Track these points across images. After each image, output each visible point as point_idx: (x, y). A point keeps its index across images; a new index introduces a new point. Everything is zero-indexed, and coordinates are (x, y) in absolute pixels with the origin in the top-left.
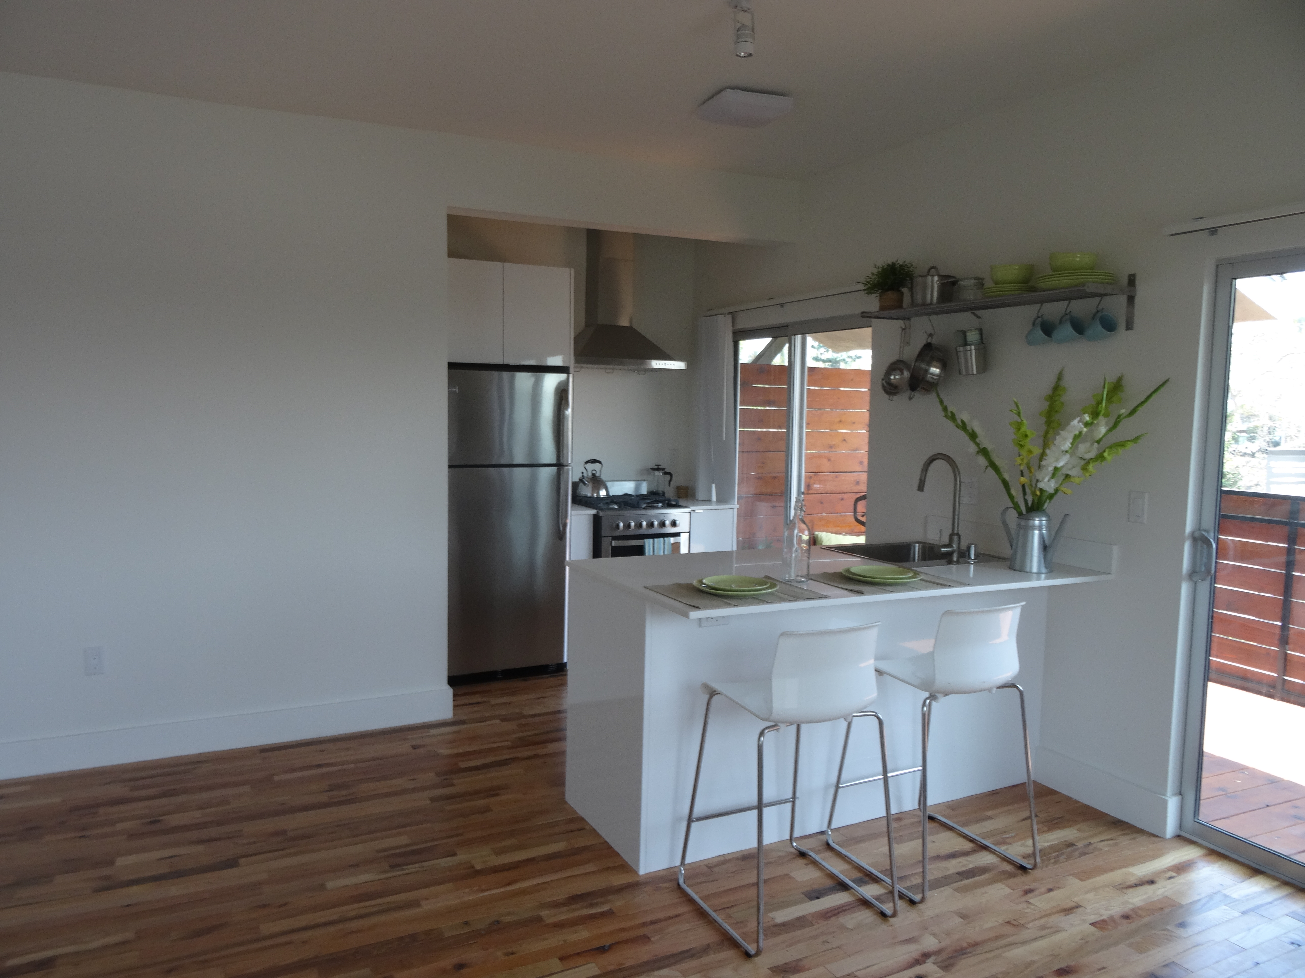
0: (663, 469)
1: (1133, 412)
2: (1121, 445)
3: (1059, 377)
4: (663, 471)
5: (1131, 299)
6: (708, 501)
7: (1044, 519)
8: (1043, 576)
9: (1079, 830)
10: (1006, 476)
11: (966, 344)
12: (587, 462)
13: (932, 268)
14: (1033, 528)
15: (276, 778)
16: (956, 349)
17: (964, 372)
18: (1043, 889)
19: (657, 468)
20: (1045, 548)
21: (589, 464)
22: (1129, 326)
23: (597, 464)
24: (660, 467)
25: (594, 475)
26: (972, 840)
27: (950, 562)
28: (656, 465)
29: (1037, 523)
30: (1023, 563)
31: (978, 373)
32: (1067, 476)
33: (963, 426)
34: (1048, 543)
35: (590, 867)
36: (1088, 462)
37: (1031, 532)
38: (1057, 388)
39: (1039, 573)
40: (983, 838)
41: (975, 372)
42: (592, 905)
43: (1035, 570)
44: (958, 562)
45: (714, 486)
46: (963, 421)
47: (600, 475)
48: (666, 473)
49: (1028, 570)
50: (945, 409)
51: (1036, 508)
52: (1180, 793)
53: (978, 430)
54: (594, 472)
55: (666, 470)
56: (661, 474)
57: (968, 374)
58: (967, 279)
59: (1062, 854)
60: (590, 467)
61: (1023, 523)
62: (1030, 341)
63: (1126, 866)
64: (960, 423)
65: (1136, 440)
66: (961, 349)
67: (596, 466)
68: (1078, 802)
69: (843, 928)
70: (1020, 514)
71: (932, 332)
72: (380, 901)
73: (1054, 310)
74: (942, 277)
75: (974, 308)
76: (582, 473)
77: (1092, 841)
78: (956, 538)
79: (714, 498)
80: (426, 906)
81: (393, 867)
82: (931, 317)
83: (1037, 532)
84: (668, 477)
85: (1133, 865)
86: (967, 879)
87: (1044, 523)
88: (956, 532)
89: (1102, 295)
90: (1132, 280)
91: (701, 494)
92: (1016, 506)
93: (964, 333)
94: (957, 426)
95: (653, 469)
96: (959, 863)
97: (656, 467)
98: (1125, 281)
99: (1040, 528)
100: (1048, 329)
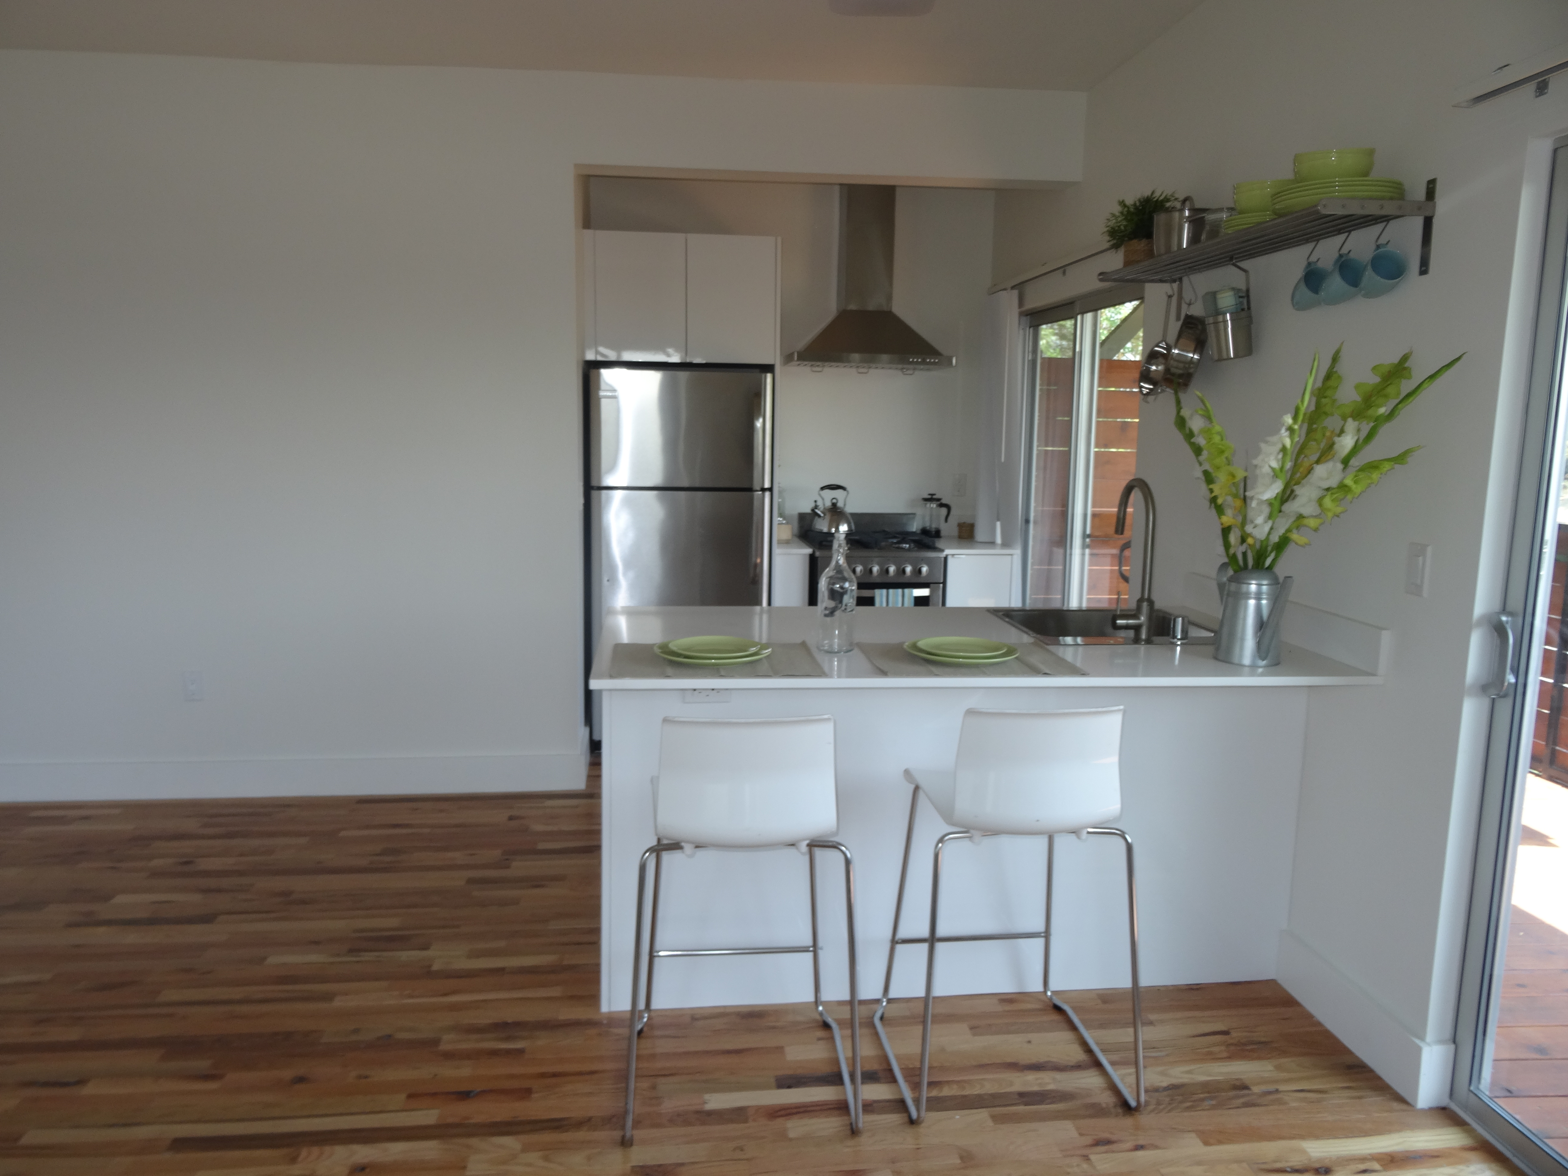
0: (939, 500)
1: (1396, 409)
2: (1372, 466)
3: (1335, 359)
4: (939, 503)
5: (1428, 223)
6: (992, 544)
7: (1265, 582)
8: (1258, 670)
9: (1278, 1068)
11: (1218, 312)
12: (823, 488)
13: (1183, 197)
14: (1247, 596)
15: (343, 834)
17: (1215, 355)
18: (1129, 1145)
19: (931, 499)
21: (827, 491)
22: (1424, 268)
23: (840, 491)
24: (934, 497)
25: (834, 505)
26: (1089, 1051)
27: (1137, 640)
28: (929, 494)
29: (1253, 587)
30: (1229, 650)
32: (1299, 516)
33: (1190, 438)
35: (555, 992)
36: (1326, 494)
37: (1243, 602)
38: (1330, 376)
39: (1252, 665)
40: (1103, 1051)
41: (1233, 355)
42: (508, 1039)
43: (1247, 660)
44: (1148, 641)
45: (998, 524)
46: (1190, 430)
47: (845, 505)
48: (942, 505)
49: (1236, 661)
50: (1179, 413)
51: (1256, 564)
52: (1453, 1040)
54: (834, 501)
55: (944, 501)
56: (935, 506)
57: (1220, 361)
58: (1218, 210)
59: (1211, 1098)
60: (829, 495)
61: (1234, 585)
62: (1296, 302)
63: (1302, 1137)
64: (1187, 431)
65: (1400, 459)
66: (1211, 320)
67: (838, 494)
68: (1319, 1024)
69: (783, 1136)
70: (1234, 574)
72: (298, 987)
73: (1327, 251)
75: (1232, 257)
76: (816, 501)
77: (1282, 1088)
78: (1145, 604)
79: (999, 540)
80: (338, 1003)
81: (352, 951)
83: (1252, 602)
84: (944, 511)
85: (1317, 1137)
86: (1026, 1105)
87: (1265, 588)
88: (1146, 596)
89: (1386, 219)
90: (1431, 190)
91: (980, 534)
92: (1232, 561)
93: (1217, 297)
94: (1184, 436)
95: (926, 500)
96: (1037, 1079)
97: (930, 497)
98: (1419, 192)
99: (1258, 598)
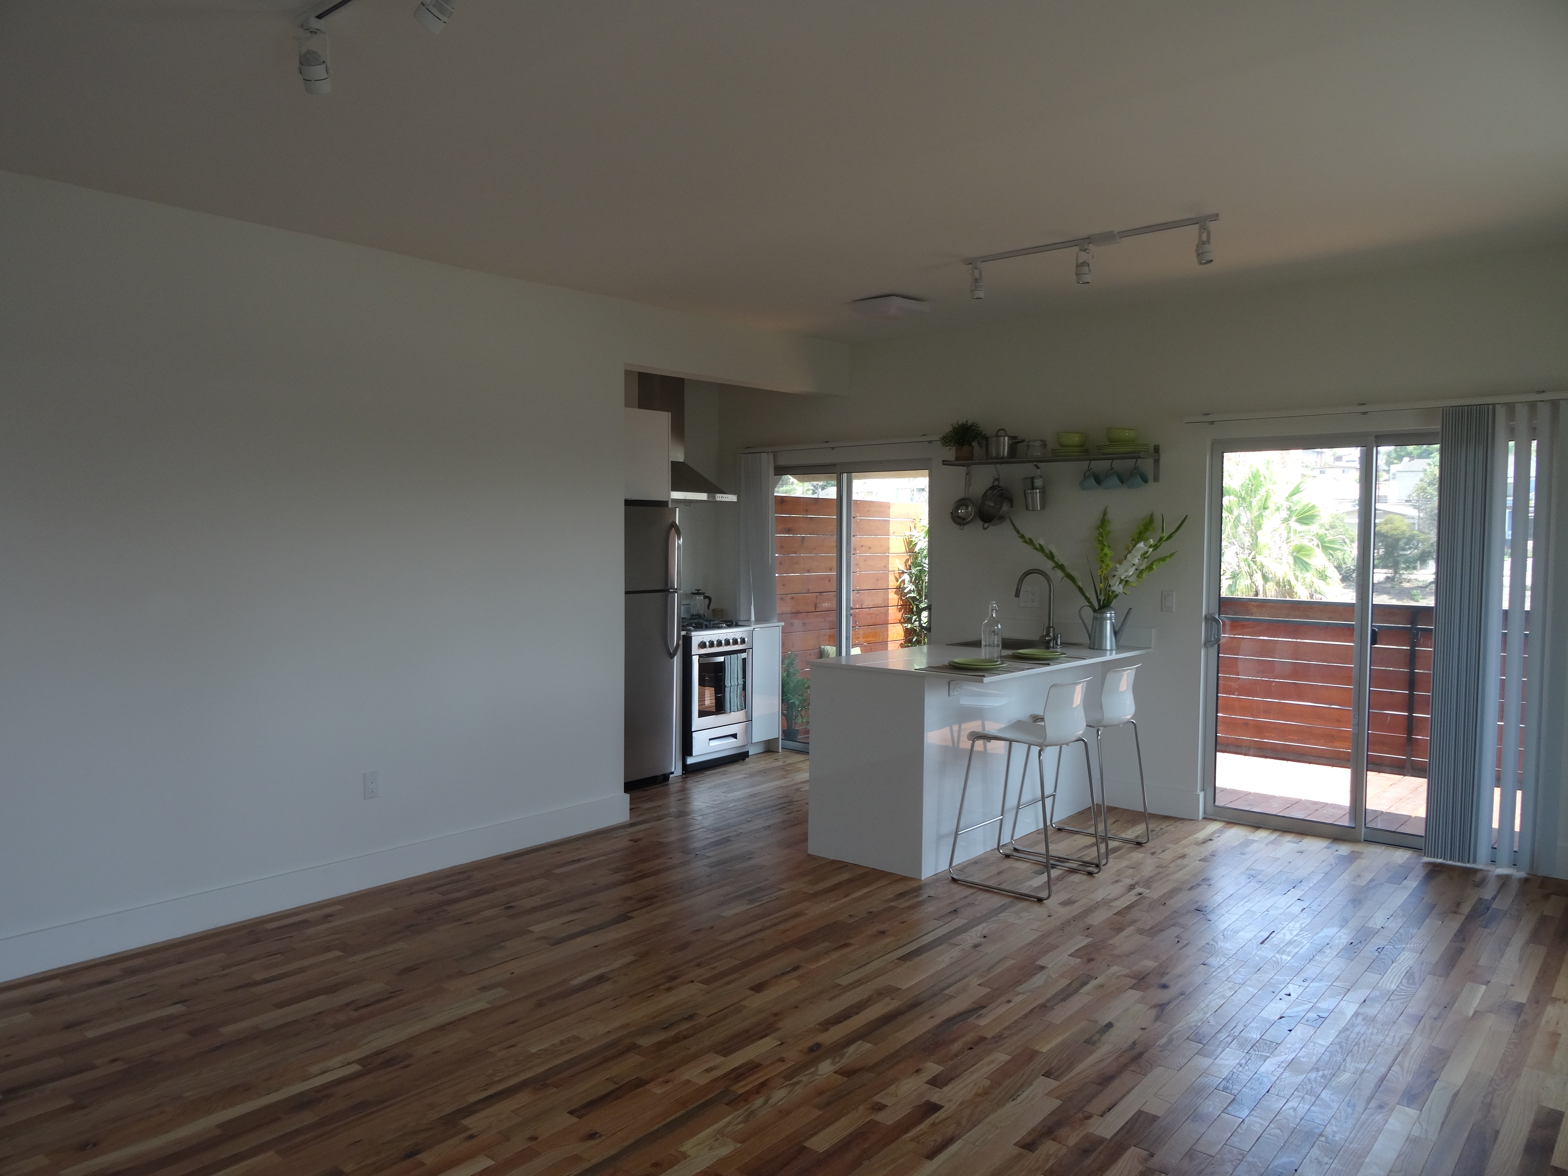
0: (703, 594)
1: (1170, 537)
2: (1163, 559)
3: (1105, 514)
4: (703, 596)
5: (1157, 461)
6: (752, 621)
7: (1112, 613)
8: (1114, 652)
10: (1080, 584)
11: (1033, 488)
13: (1003, 430)
14: (1106, 619)
16: (1024, 491)
17: (1031, 508)
18: (1159, 851)
19: (698, 593)
20: (1116, 633)
22: (1156, 479)
24: (700, 591)
28: (696, 590)
29: (1108, 615)
30: (1100, 644)
31: (1041, 509)
32: (1127, 581)
33: (1041, 549)
34: (1117, 629)
36: (1141, 572)
37: (1104, 623)
38: (1103, 522)
39: (1111, 650)
41: (1039, 509)
43: (1109, 648)
45: (752, 607)
46: (1041, 546)
48: (706, 598)
49: (1104, 648)
50: (1022, 537)
51: (1105, 606)
52: (1203, 790)
53: (1054, 551)
55: (706, 595)
56: (702, 598)
57: (1034, 510)
58: (1034, 441)
59: (1152, 835)
61: (1099, 616)
62: (1083, 486)
63: (1191, 835)
64: (1038, 546)
65: (1172, 555)
66: (1029, 491)
70: (1095, 611)
71: (998, 477)
73: (1100, 466)
74: (1011, 438)
75: (1037, 461)
77: (1162, 827)
78: (1051, 629)
79: (753, 619)
82: (996, 465)
83: (1108, 621)
84: (708, 600)
85: (1194, 834)
87: (1112, 615)
88: (1051, 625)
89: (1135, 458)
90: (1157, 449)
92: (1091, 606)
93: (1032, 479)
94: (1036, 549)
95: (695, 594)
98: (1152, 449)
99: (1111, 619)
100: (1098, 480)
